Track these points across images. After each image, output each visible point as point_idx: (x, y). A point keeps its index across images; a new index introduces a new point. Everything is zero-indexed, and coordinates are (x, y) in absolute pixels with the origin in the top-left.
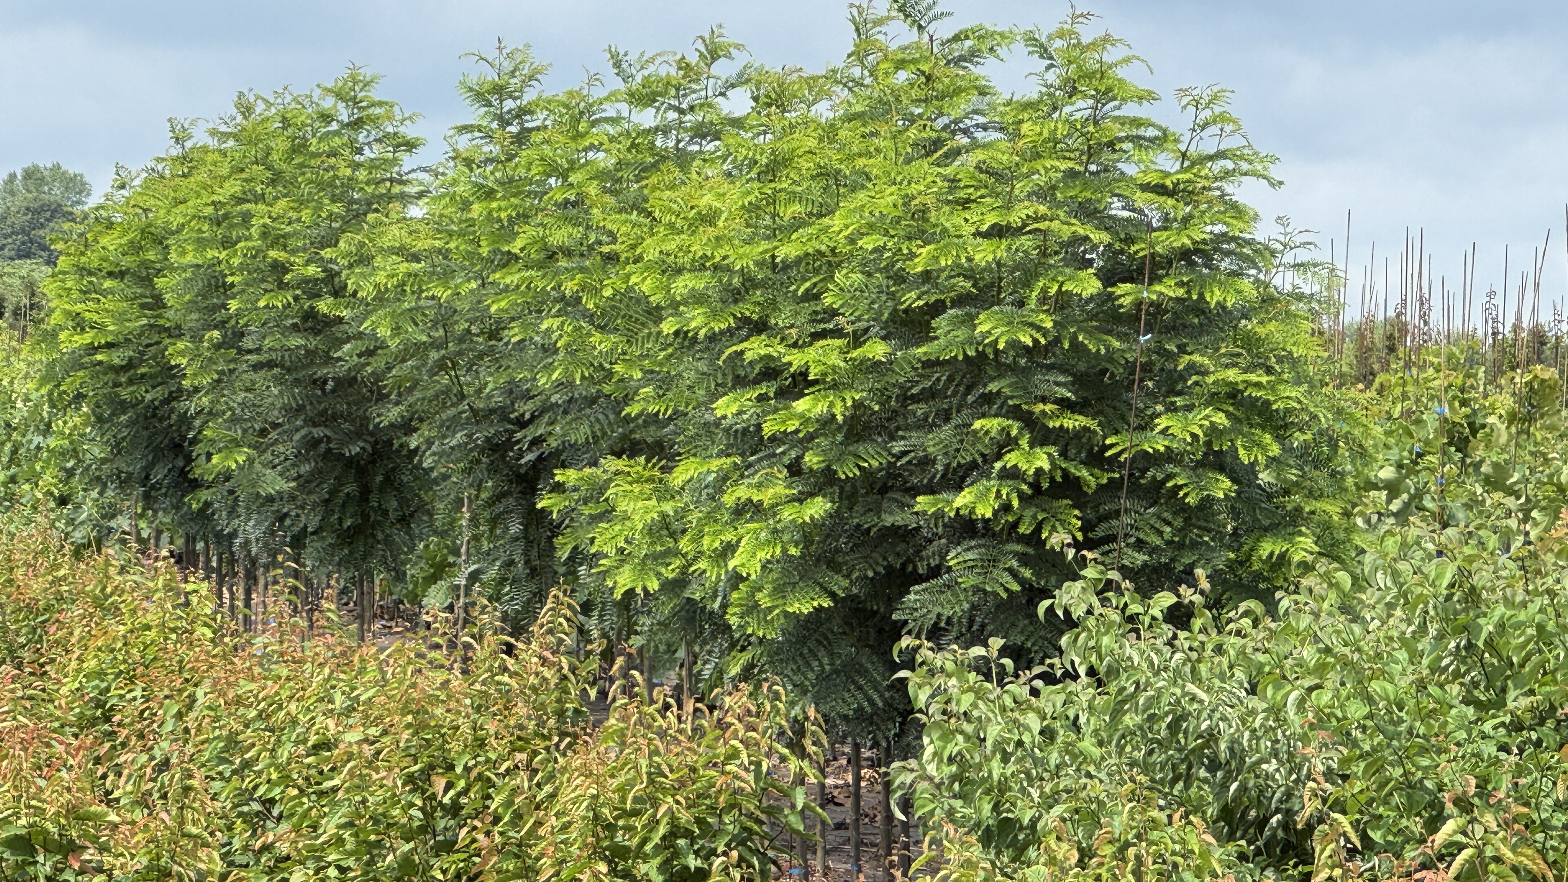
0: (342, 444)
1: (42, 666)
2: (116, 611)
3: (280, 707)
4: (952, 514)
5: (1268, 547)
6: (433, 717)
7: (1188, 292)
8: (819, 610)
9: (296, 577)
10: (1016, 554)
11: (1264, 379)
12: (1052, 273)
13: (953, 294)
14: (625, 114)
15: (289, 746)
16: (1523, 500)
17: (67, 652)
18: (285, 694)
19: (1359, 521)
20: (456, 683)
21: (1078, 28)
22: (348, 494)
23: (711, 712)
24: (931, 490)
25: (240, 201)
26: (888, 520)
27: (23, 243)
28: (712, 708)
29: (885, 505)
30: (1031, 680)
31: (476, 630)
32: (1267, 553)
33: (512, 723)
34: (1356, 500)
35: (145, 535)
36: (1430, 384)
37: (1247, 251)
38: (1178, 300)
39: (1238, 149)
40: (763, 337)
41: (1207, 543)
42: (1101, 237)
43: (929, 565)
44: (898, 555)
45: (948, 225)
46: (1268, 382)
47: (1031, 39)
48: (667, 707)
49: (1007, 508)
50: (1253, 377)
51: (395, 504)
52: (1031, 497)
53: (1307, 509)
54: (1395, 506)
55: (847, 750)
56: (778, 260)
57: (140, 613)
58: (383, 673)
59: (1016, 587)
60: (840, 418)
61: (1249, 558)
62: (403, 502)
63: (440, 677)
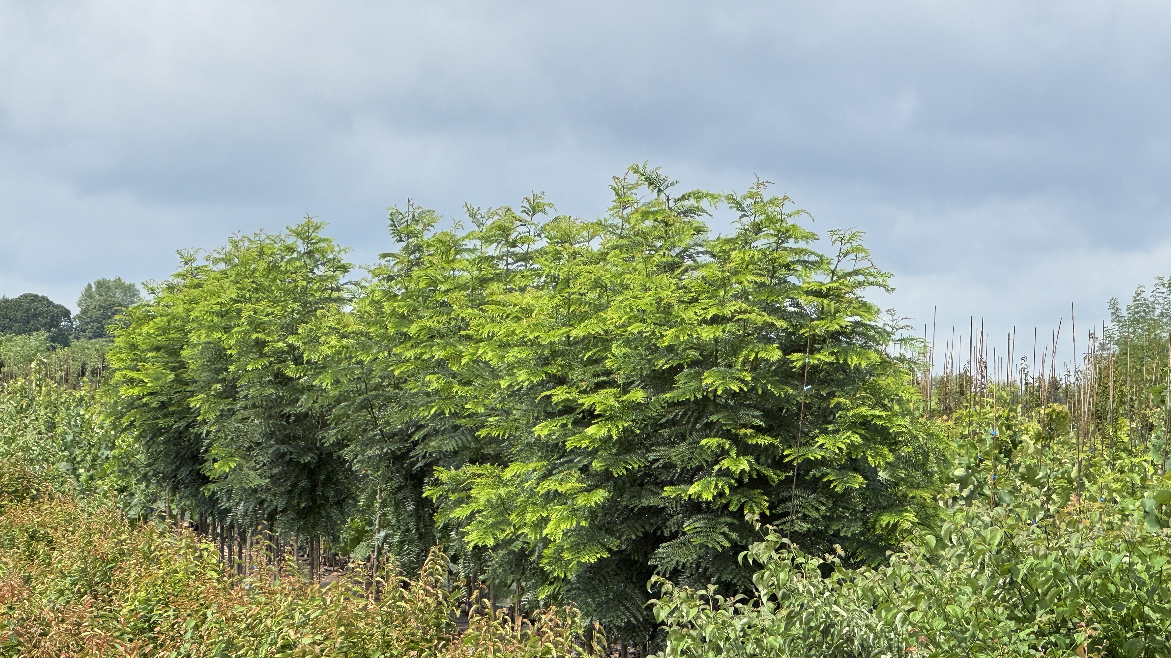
0: (300, 455)
1: (110, 596)
2: (157, 562)
3: (261, 622)
4: (686, 498)
5: (886, 519)
6: (357, 628)
7: (837, 359)
8: (600, 560)
9: (270, 540)
10: (727, 524)
11: (884, 414)
12: (750, 347)
13: (688, 360)
14: (478, 247)
15: (266, 646)
16: (1046, 489)
17: (126, 587)
18: (263, 614)
19: (941, 503)
20: (372, 607)
21: (761, 191)
22: (303, 487)
23: (533, 624)
24: (672, 483)
25: (236, 301)
26: (645, 503)
27: (98, 328)
28: (533, 622)
29: (643, 493)
30: (735, 603)
31: (384, 573)
32: (885, 523)
33: (407, 632)
34: (940, 490)
35: (174, 512)
36: (987, 416)
37: (872, 333)
38: (831, 364)
39: (867, 268)
40: (565, 387)
41: (848, 517)
42: (780, 323)
43: (670, 531)
44: (651, 524)
45: (684, 316)
46: (887, 416)
47: (731, 199)
48: (505, 621)
49: (721, 494)
50: (877, 412)
51: (333, 493)
52: (737, 488)
53: (911, 495)
54: (965, 493)
55: (619, 647)
56: (571, 339)
57: (172, 563)
58: (324, 601)
59: (727, 544)
60: (615, 438)
61: (873, 527)
62: (338, 492)
63: (362, 603)
